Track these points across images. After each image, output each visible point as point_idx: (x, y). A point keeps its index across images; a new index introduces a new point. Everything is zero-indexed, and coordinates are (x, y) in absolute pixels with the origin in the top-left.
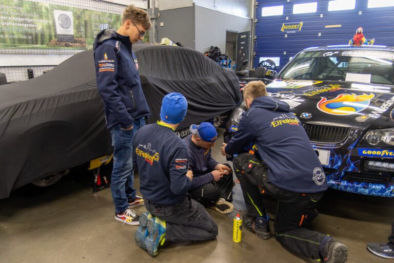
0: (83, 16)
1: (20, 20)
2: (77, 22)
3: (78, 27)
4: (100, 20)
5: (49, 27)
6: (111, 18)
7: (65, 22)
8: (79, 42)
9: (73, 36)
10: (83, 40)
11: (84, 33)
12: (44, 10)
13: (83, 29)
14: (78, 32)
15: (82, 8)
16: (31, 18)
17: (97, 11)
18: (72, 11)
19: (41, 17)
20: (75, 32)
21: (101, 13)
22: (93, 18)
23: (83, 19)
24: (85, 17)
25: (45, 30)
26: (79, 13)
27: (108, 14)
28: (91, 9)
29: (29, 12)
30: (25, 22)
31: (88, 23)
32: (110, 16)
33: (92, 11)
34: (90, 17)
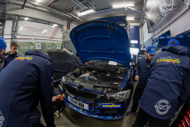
1: (27, 47)
3: (42, 47)
4: (48, 44)
5: (34, 48)
7: (38, 46)
9: (40, 49)
10: (43, 50)
12: (33, 44)
13: (43, 47)
16: (30, 46)
19: (33, 45)
25: (33, 49)
26: (42, 43)
28: (46, 42)
29: (30, 44)
30: (28, 47)
32: (51, 43)
34: (45, 44)
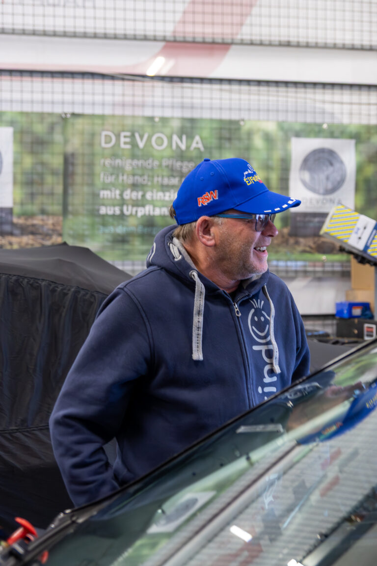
0: (58, 137)
2: (28, 161)
4: (134, 145)
6: (190, 137)
8: (33, 233)
9: (10, 211)
10: (49, 222)
11: (59, 198)
14: (32, 195)
15: (58, 110)
17: (123, 117)
18: (12, 123)
20: (20, 194)
21: (140, 122)
22: (104, 143)
23: (58, 149)
24: (66, 142)
26: (40, 128)
27: (176, 124)
28: (98, 111)
31: (79, 161)
33: (102, 117)
34: (91, 140)
